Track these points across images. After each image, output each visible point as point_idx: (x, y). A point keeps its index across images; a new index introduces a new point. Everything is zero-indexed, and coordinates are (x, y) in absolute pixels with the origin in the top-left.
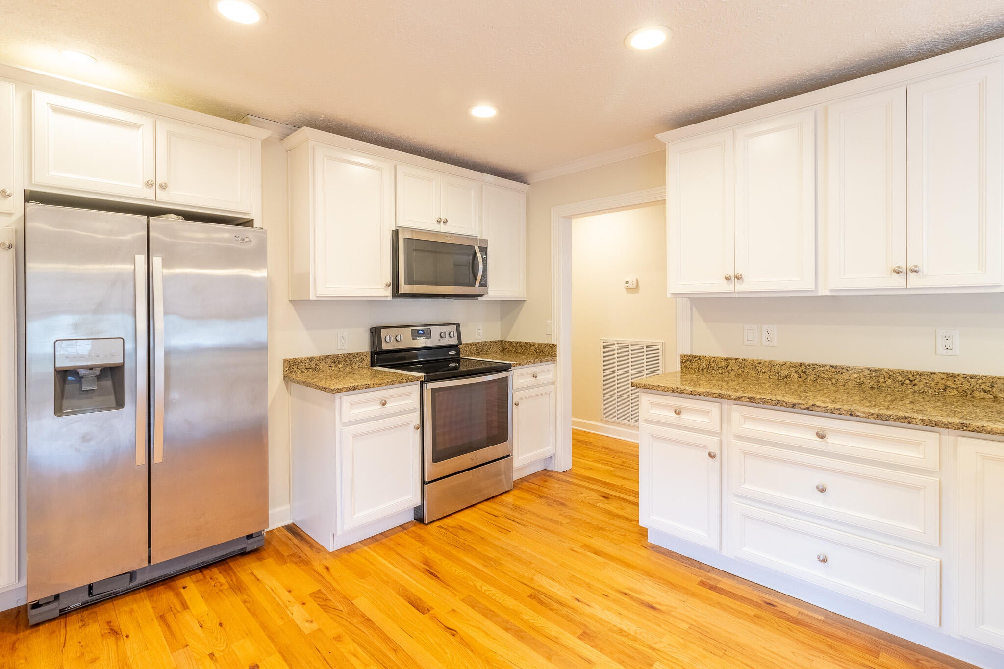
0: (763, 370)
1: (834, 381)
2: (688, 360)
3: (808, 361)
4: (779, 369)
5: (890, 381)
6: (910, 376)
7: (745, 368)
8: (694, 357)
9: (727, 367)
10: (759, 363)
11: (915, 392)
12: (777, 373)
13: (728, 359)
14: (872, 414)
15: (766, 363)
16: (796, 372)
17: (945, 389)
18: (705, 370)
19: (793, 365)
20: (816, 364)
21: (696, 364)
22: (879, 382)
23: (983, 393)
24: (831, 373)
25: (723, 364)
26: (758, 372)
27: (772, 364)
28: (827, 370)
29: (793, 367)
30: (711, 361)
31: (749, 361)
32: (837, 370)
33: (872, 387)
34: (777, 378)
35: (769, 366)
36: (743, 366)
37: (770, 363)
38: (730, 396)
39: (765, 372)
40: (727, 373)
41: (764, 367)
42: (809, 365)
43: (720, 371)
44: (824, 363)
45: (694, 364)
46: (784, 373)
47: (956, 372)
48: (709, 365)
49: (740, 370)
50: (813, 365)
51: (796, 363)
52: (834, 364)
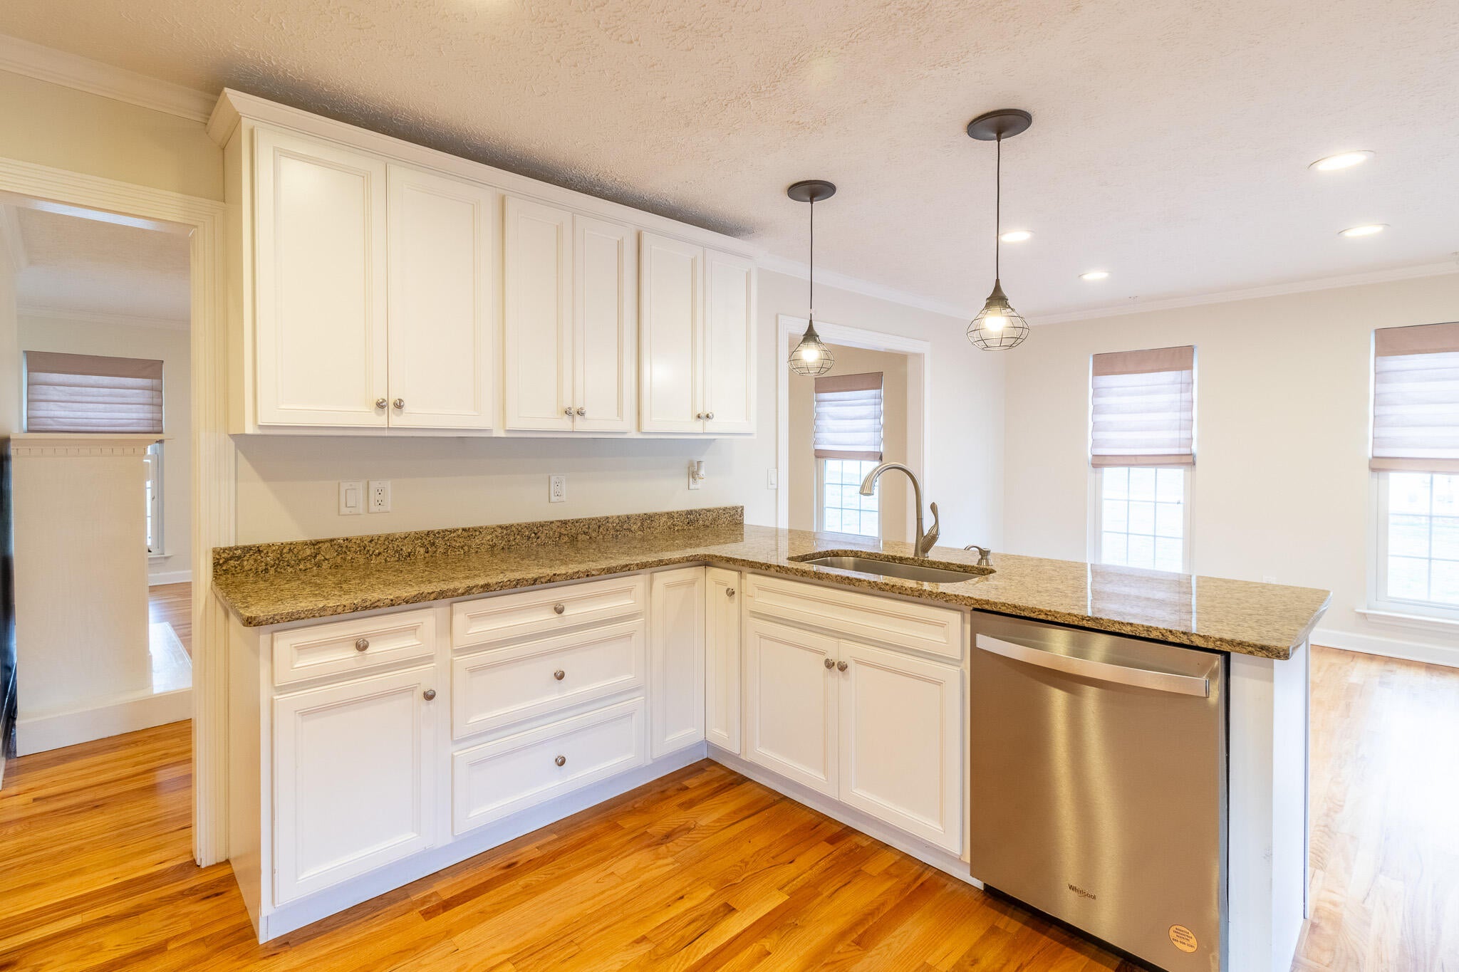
0: (377, 551)
1: (466, 548)
2: (231, 558)
3: (436, 527)
4: (400, 544)
5: (518, 537)
6: (535, 529)
7: (348, 553)
8: (247, 549)
9: (316, 556)
10: (371, 541)
11: (538, 545)
12: (397, 551)
13: (318, 542)
14: (604, 569)
15: (381, 539)
16: (423, 546)
17: (559, 538)
18: (272, 571)
19: (419, 536)
20: (446, 530)
21: (252, 562)
22: (509, 541)
23: (584, 535)
24: (463, 539)
25: (308, 552)
26: (369, 556)
27: (389, 539)
28: (458, 536)
29: (418, 539)
30: (285, 551)
31: (353, 541)
32: (469, 533)
33: (503, 548)
34: (397, 559)
35: (387, 543)
36: (344, 549)
37: (387, 538)
38: (456, 590)
39: (379, 554)
40: (315, 568)
41: (378, 546)
42: (439, 533)
43: (301, 566)
44: (455, 527)
45: (245, 563)
46: (406, 550)
47: (567, 518)
48: (280, 558)
49: (339, 558)
50: (443, 531)
51: (423, 532)
52: (467, 526)
